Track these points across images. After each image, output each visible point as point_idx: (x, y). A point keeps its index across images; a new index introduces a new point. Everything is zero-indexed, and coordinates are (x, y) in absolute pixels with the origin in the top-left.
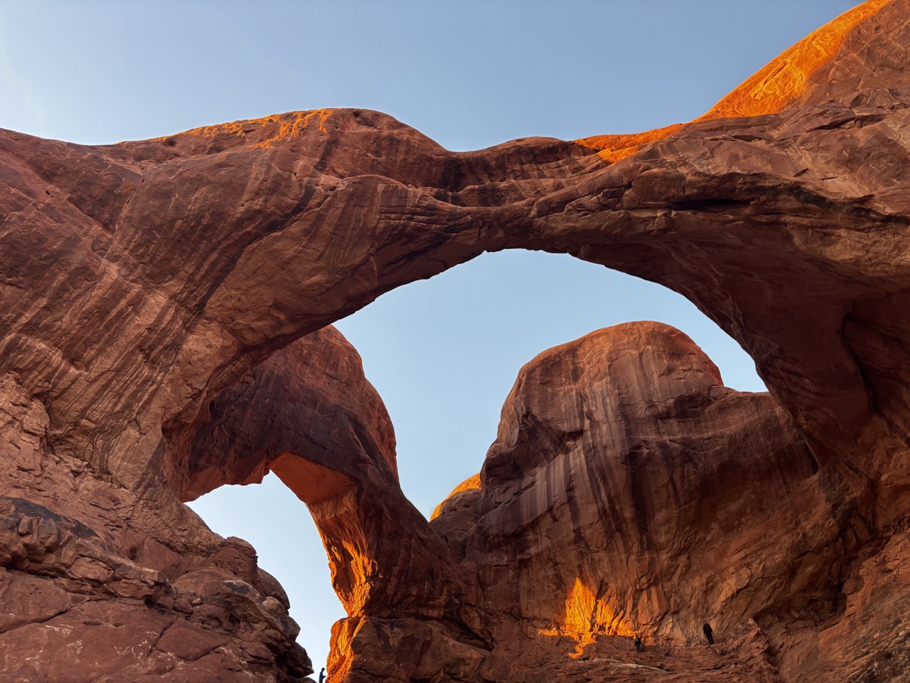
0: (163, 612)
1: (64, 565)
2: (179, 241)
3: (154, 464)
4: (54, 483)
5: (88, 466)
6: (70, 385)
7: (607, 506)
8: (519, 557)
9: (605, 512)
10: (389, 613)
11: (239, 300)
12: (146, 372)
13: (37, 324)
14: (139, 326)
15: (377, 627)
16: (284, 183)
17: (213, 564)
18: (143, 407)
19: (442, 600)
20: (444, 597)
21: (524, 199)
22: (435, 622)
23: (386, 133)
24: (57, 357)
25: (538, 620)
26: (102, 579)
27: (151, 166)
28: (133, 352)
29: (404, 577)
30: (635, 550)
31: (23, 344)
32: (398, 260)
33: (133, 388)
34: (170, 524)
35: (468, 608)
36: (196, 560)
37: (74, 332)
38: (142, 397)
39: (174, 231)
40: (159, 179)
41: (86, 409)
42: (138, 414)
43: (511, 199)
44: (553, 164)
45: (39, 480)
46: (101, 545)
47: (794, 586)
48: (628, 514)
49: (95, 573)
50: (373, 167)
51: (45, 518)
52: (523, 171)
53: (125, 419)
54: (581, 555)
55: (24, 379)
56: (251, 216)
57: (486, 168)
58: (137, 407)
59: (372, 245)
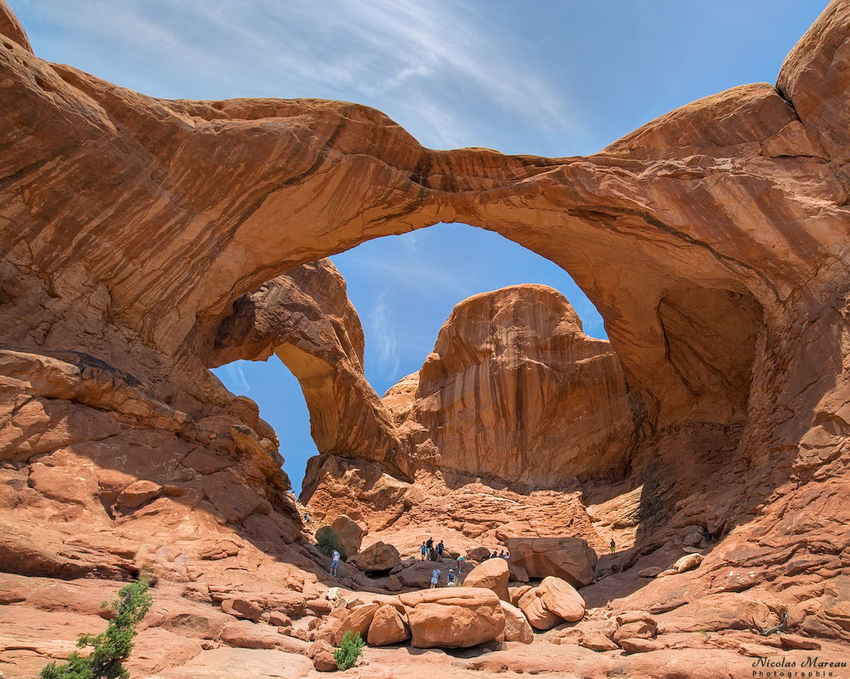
0: (188, 441)
1: (117, 403)
2: (220, 181)
3: (189, 339)
4: (112, 345)
5: (139, 336)
6: (128, 277)
7: (498, 401)
9: (497, 405)
10: (348, 454)
11: (261, 231)
12: (187, 274)
13: (105, 227)
14: (184, 240)
16: (302, 151)
17: (227, 413)
18: (183, 299)
21: (472, 190)
22: (378, 463)
23: (380, 126)
24: (119, 255)
25: (445, 467)
26: (145, 415)
27: (203, 122)
28: (178, 259)
31: (92, 242)
32: (379, 219)
33: (176, 284)
34: (198, 383)
36: (214, 409)
37: (133, 237)
38: (182, 291)
39: (216, 174)
40: (207, 132)
41: (139, 295)
42: (179, 303)
43: (463, 189)
44: (495, 170)
45: (100, 342)
46: (145, 392)
48: (511, 407)
49: (140, 410)
50: (368, 151)
51: (104, 369)
52: (473, 170)
53: (169, 305)
54: (478, 429)
55: (92, 268)
56: (275, 171)
57: (448, 164)
58: (178, 298)
59: (362, 206)
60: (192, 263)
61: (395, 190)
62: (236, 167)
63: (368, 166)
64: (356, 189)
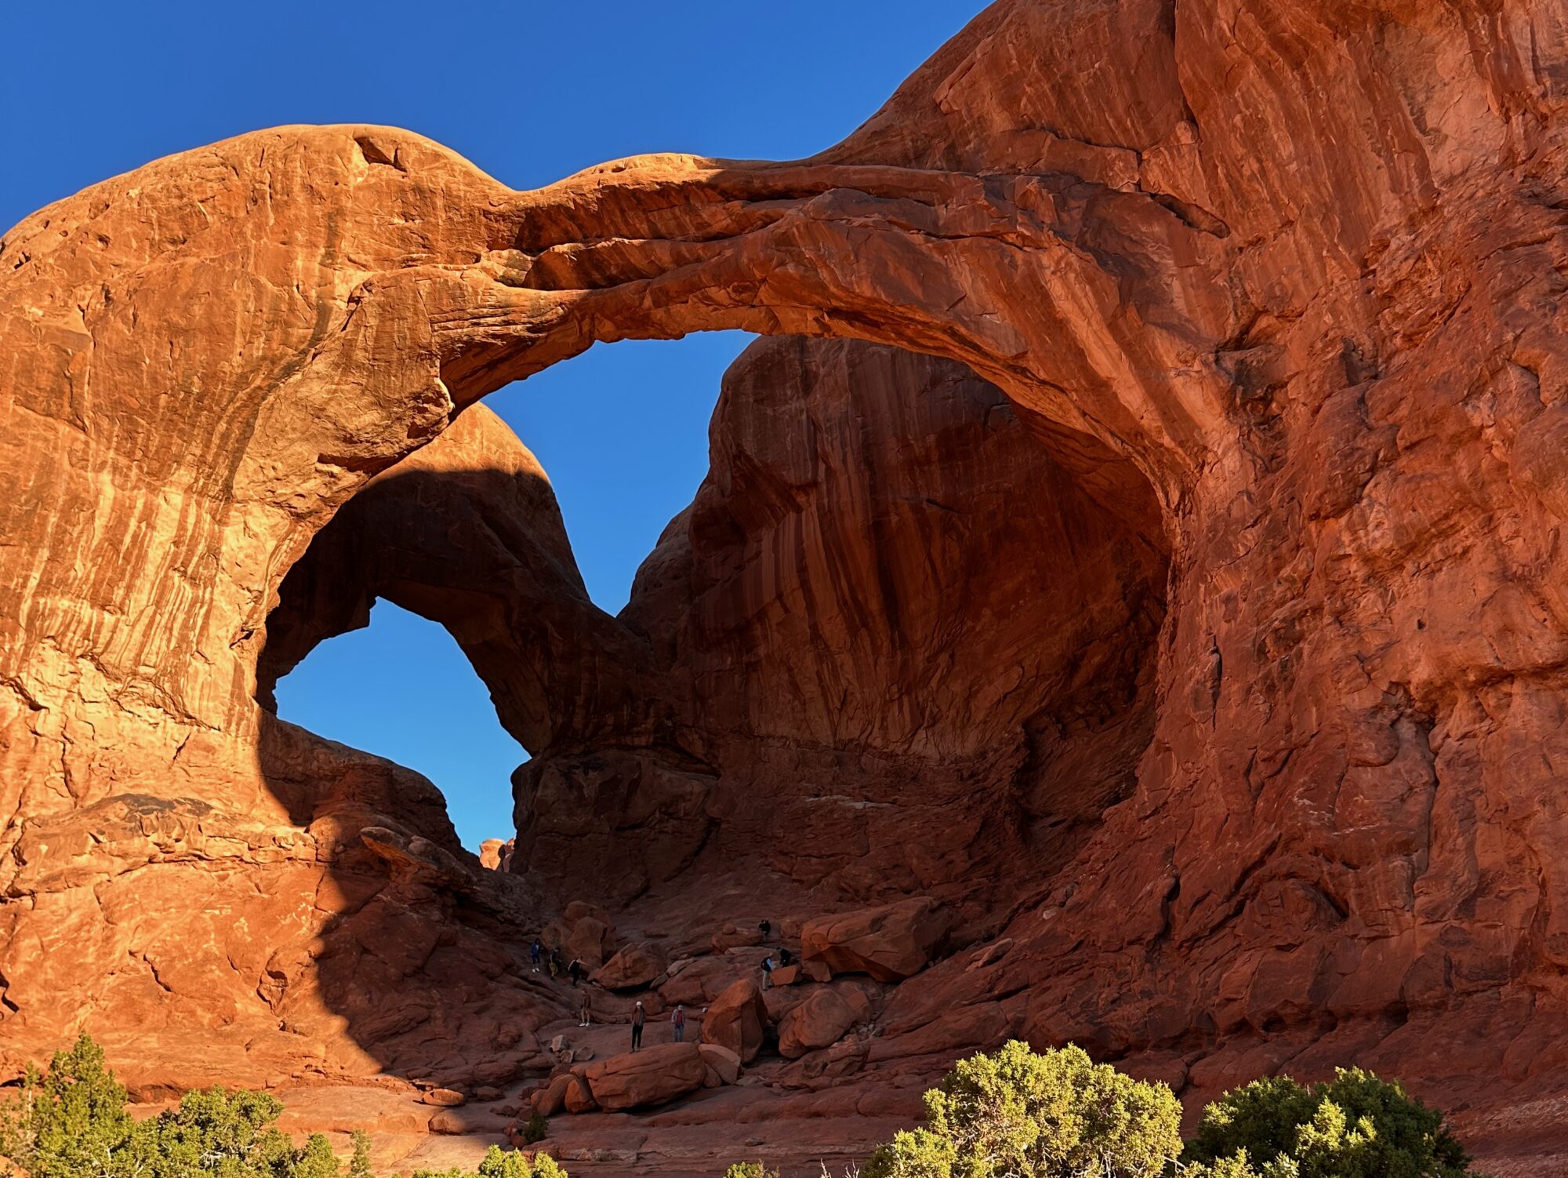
1: (197, 850)
2: (172, 419)
5: (165, 712)
7: (847, 596)
8: (745, 658)
9: (845, 603)
10: (582, 748)
12: (189, 592)
14: (161, 543)
15: (567, 775)
18: (201, 634)
19: (650, 723)
20: (651, 721)
22: (644, 751)
24: (85, 611)
25: (773, 737)
28: (166, 576)
29: (592, 706)
30: (885, 650)
31: (44, 608)
33: (181, 617)
35: (685, 730)
37: (92, 576)
38: (195, 623)
41: (139, 655)
42: (198, 643)
47: (1078, 680)
48: (874, 605)
49: (230, 849)
54: (820, 658)
55: (61, 644)
58: (193, 636)
60: (189, 573)
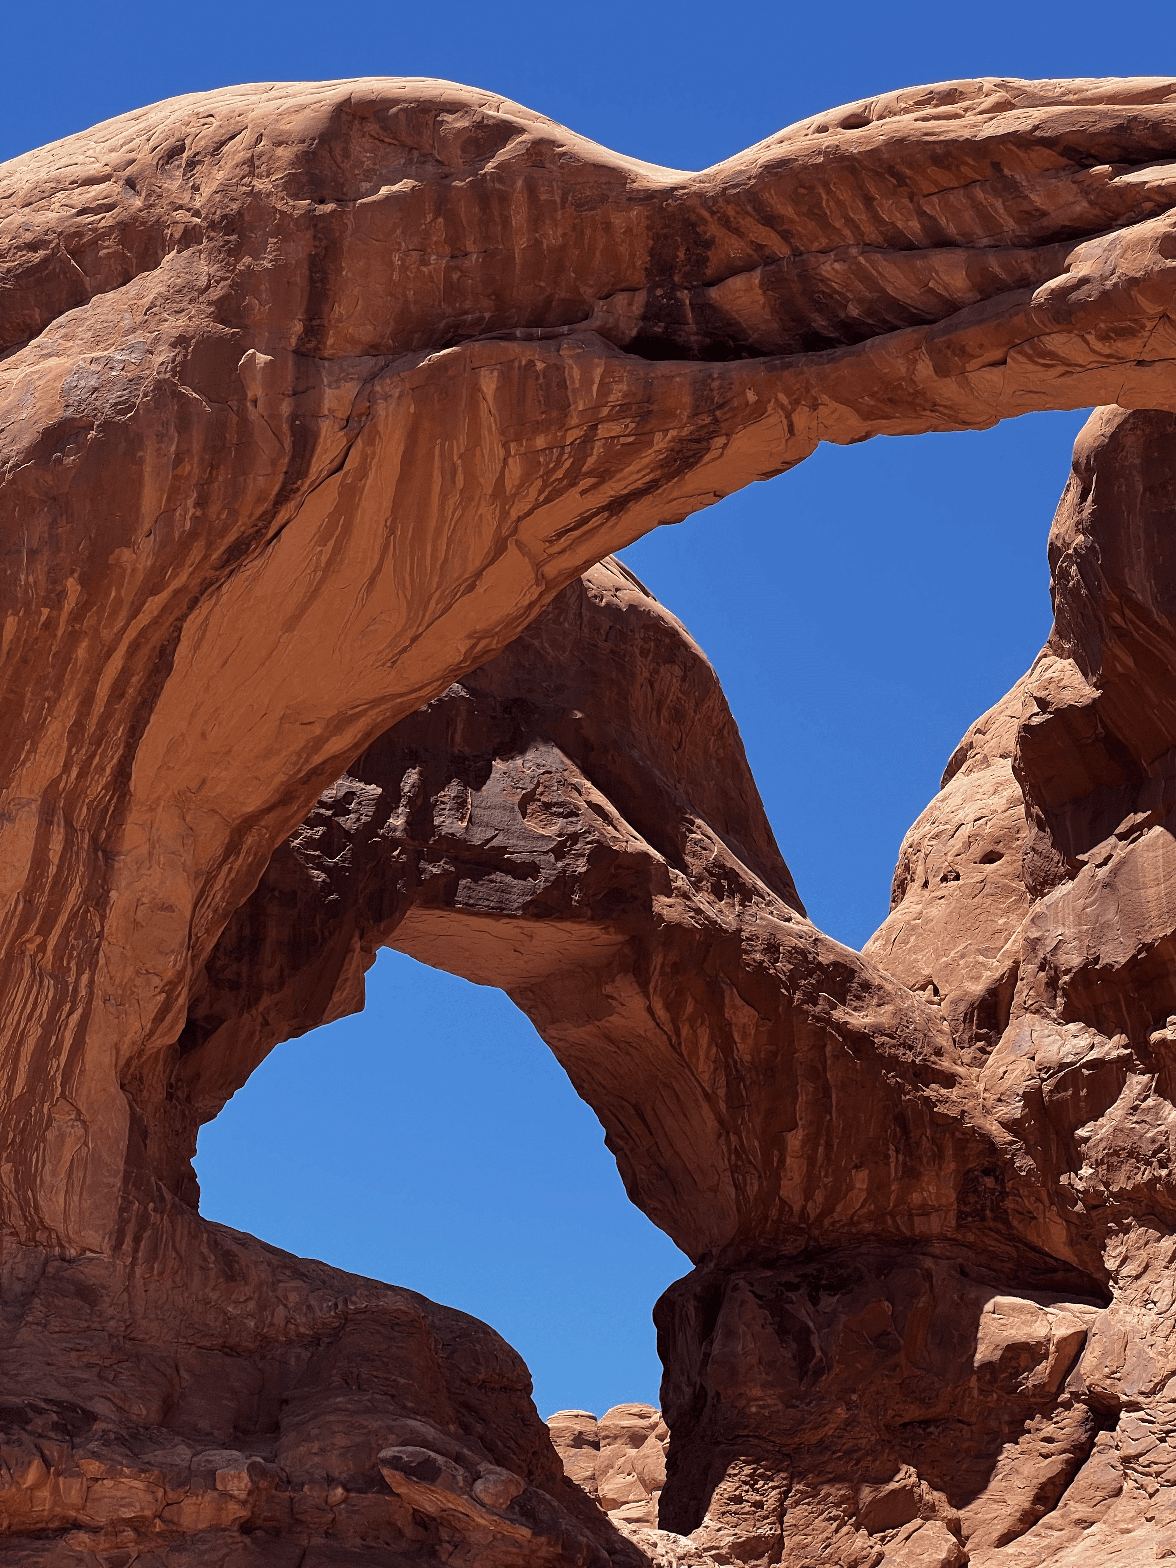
0: (276, 1532)
3: (135, 1174)
11: (203, 736)
12: (49, 984)
15: (774, 1305)
16: (232, 437)
18: (70, 1065)
19: (947, 1184)
20: (949, 1179)
22: (938, 1246)
23: (461, 174)
26: (148, 1512)
28: (9, 956)
29: (821, 1149)
32: (585, 521)
33: (35, 1033)
38: (59, 1045)
42: (64, 1082)
49: (131, 1505)
52: (877, 219)
53: (42, 1103)
56: (174, 552)
57: (770, 220)
58: (57, 1070)
59: (505, 514)
60: (50, 947)
61: (602, 431)
62: (56, 599)
63: (476, 388)
64: (460, 477)
